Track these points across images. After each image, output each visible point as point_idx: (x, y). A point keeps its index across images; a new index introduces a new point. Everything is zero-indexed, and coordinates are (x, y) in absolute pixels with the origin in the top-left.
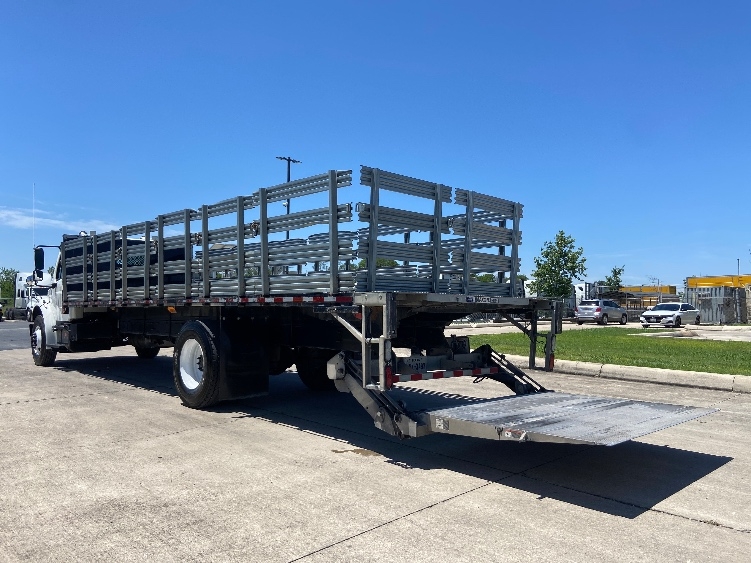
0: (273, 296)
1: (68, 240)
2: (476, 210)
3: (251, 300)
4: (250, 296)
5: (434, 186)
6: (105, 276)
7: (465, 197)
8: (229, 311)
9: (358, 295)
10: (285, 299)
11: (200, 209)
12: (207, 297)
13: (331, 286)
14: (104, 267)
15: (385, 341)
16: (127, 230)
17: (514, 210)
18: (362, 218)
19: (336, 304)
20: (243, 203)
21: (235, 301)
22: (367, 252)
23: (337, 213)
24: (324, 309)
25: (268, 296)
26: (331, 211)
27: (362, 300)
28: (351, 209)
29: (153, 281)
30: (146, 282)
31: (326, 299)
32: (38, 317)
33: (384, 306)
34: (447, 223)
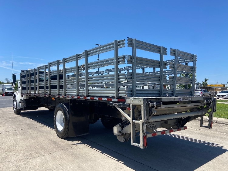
0: (90, 96)
1: (23, 72)
2: (178, 58)
3: (81, 98)
4: (81, 96)
5: (159, 48)
6: (33, 85)
7: (174, 52)
8: (73, 101)
9: (128, 99)
10: (95, 98)
11: (62, 60)
12: (65, 95)
13: (115, 94)
14: (32, 82)
15: (143, 123)
16: (39, 68)
17: (193, 58)
18: (129, 62)
19: (118, 102)
20: (78, 57)
21: (75, 97)
22: (131, 78)
23: (118, 60)
24: (112, 104)
25: (88, 96)
26: (115, 59)
27: (130, 101)
28: (125, 58)
29: (47, 88)
30: (45, 88)
31: (113, 100)
32: (15, 98)
33: (142, 106)
34: (166, 64)
